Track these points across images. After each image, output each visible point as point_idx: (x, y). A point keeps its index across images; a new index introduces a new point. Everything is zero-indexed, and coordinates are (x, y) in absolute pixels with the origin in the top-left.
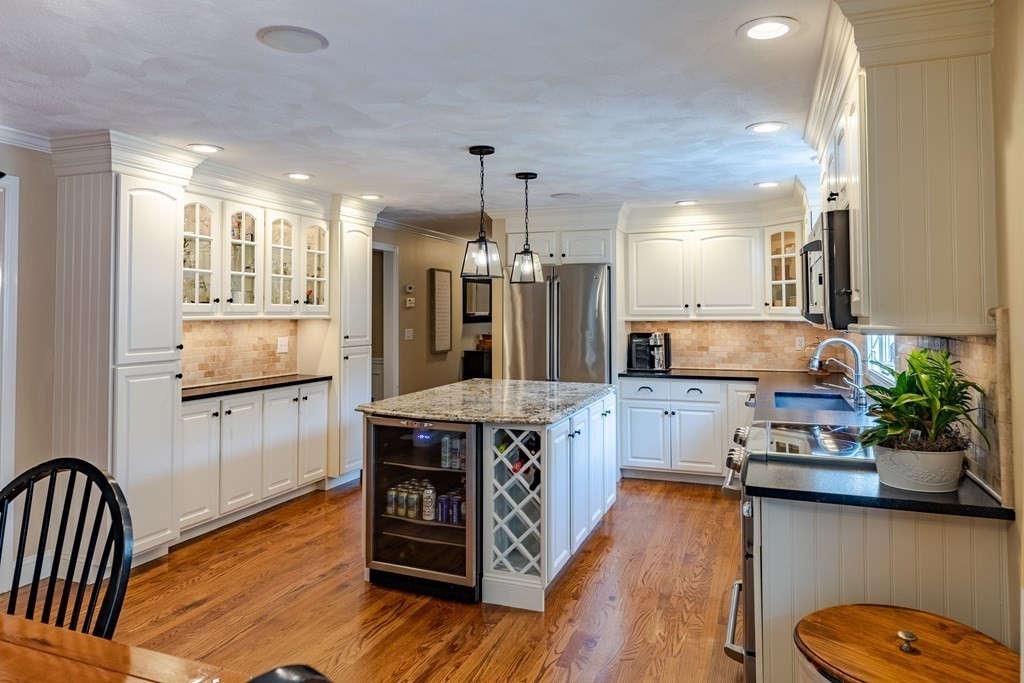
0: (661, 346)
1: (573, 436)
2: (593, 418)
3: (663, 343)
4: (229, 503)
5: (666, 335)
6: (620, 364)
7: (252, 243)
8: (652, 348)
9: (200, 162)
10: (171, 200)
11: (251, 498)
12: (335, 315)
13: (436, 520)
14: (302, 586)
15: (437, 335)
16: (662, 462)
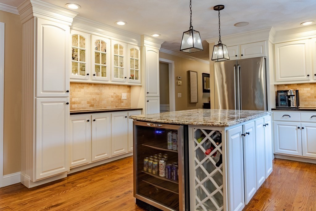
0: (294, 96)
1: (245, 135)
2: (258, 127)
3: (295, 94)
4: (96, 157)
5: (296, 91)
6: (272, 104)
7: (105, 53)
8: (289, 97)
9: (76, 15)
10: (63, 31)
11: (105, 156)
12: (143, 84)
13: (165, 177)
14: (106, 202)
15: (191, 96)
16: (297, 152)
